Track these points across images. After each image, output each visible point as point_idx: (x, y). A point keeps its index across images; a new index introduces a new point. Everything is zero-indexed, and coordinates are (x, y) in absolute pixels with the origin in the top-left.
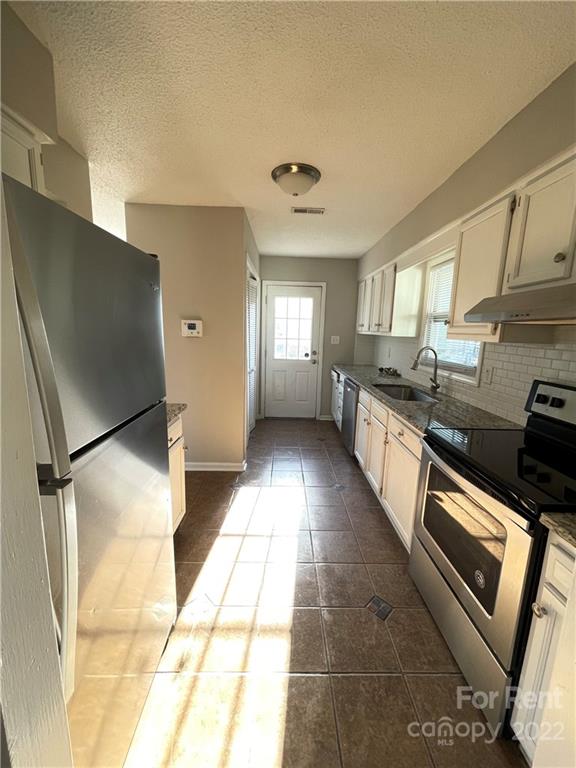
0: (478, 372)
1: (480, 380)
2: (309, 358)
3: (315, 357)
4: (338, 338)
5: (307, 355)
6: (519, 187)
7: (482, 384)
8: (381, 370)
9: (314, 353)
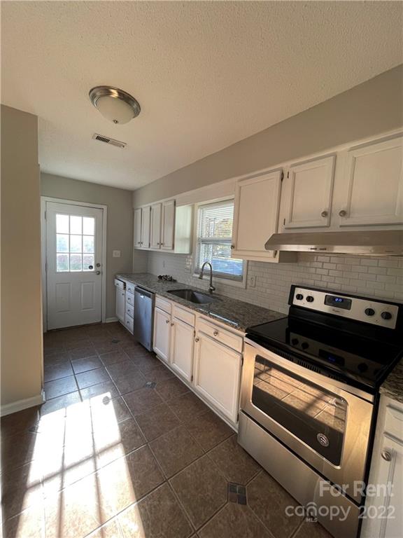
0: (244, 279)
1: (246, 285)
2: (93, 270)
3: (99, 269)
4: (119, 252)
5: (91, 267)
6: (286, 166)
7: (248, 287)
8: (160, 277)
9: (98, 265)
